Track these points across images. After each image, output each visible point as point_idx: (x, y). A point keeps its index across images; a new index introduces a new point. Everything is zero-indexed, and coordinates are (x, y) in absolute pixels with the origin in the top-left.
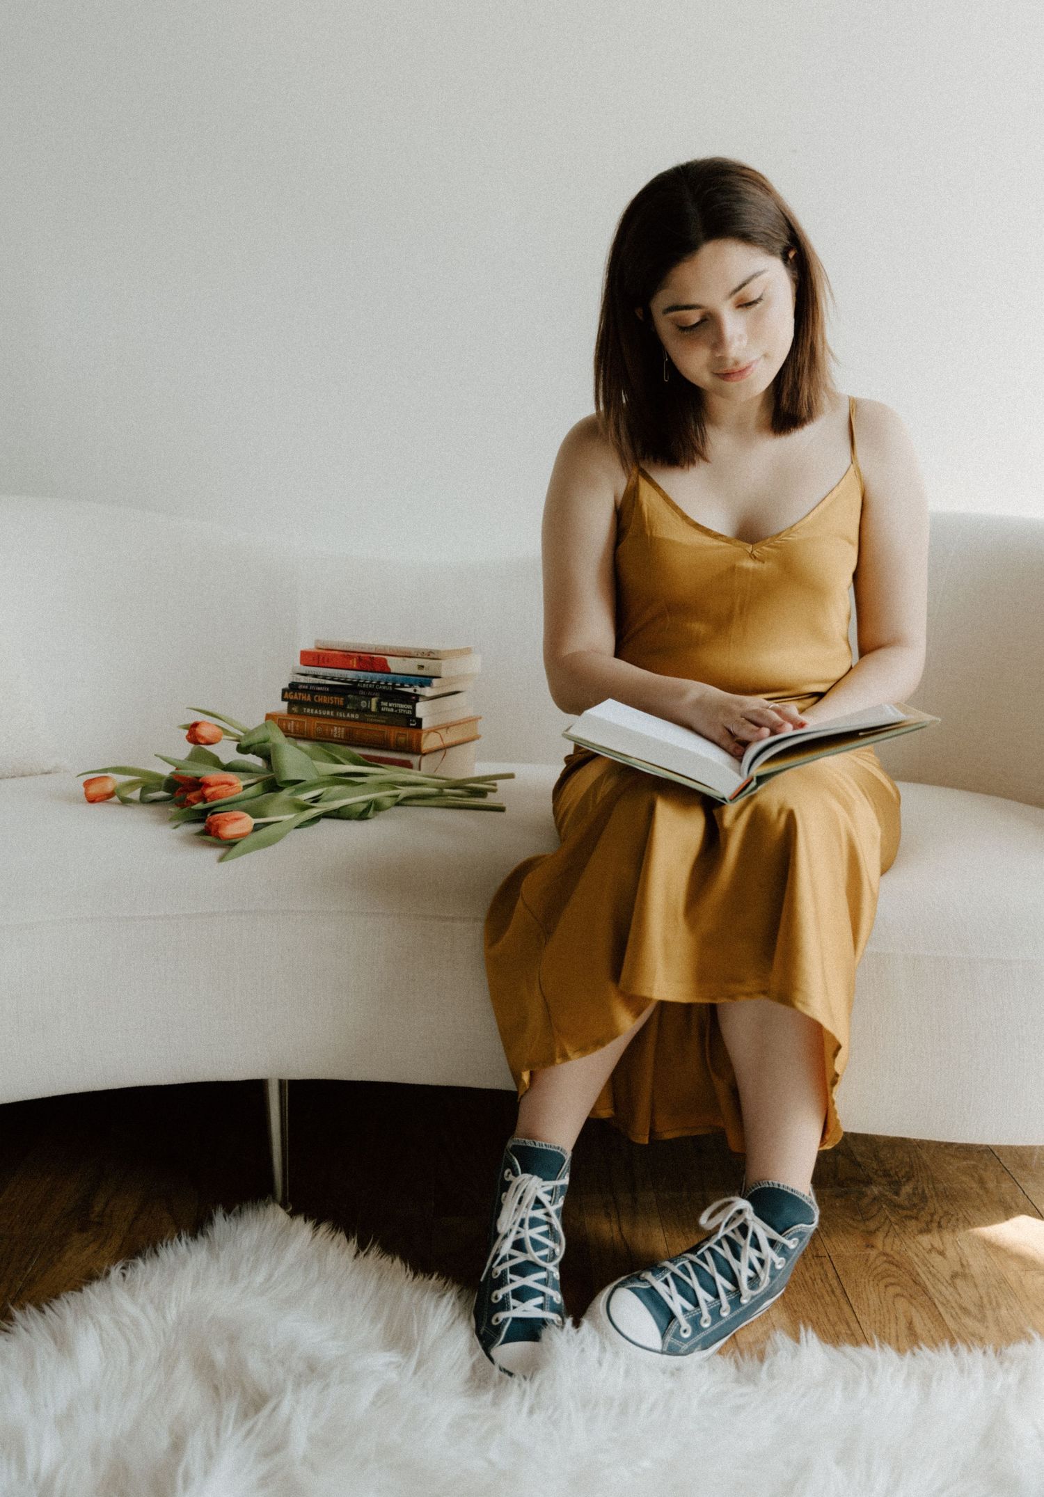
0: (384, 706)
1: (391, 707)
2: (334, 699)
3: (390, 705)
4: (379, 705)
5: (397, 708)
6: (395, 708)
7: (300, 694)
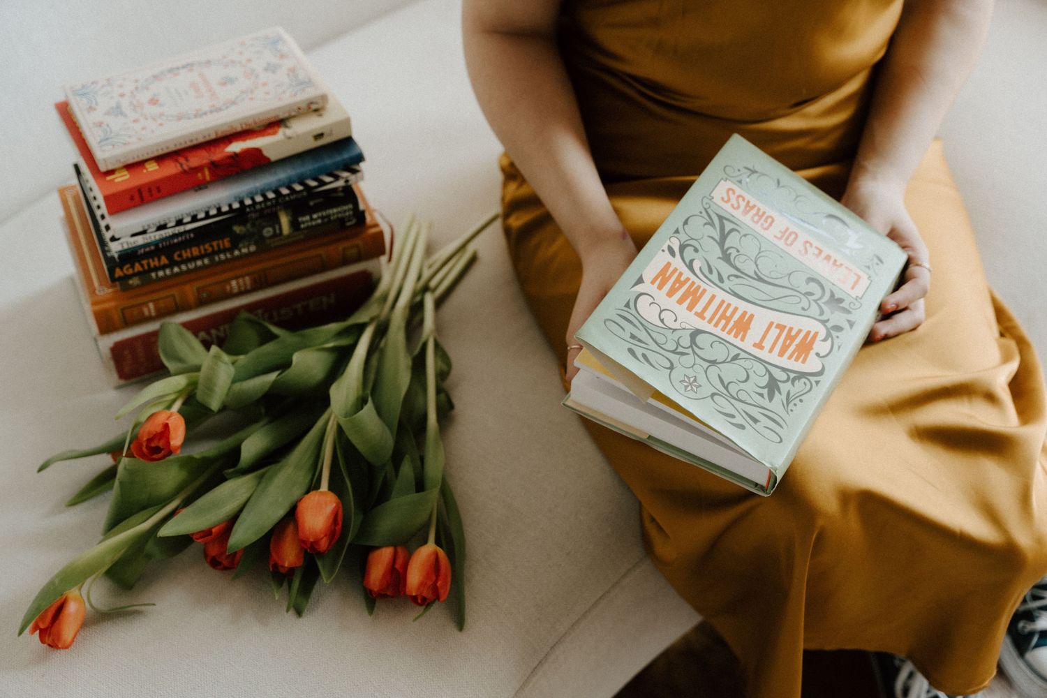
0: (303, 223)
1: (316, 219)
2: (212, 246)
3: (315, 216)
4: (295, 224)
5: (328, 216)
6: (322, 218)
7: (145, 262)
